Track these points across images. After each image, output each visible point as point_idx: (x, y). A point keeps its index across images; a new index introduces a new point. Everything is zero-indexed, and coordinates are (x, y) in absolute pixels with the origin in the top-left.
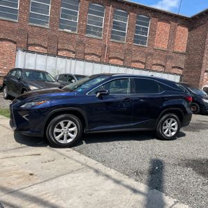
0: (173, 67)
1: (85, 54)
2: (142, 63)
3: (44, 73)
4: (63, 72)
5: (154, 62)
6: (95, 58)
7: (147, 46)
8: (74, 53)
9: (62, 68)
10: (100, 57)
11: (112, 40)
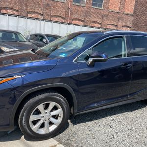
0: (123, 27)
1: (52, 16)
2: (99, 23)
3: (16, 34)
4: (34, 33)
5: (109, 22)
6: (60, 19)
7: (103, 8)
8: (42, 15)
9: (33, 29)
10: (64, 18)
11: (73, 3)
